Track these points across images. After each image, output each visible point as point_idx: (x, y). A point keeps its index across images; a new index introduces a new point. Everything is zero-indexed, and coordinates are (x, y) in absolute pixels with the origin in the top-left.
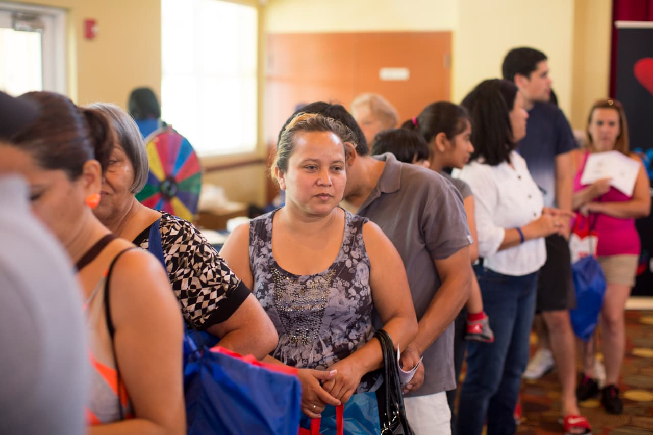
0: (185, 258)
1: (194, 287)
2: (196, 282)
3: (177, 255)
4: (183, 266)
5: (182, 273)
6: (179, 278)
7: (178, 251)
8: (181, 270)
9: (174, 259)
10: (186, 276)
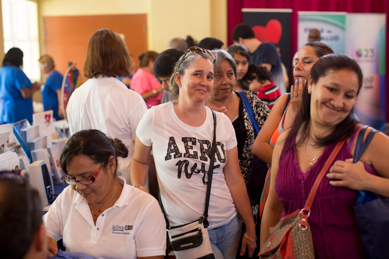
0: (259, 104)
1: (264, 114)
2: (265, 112)
3: (256, 104)
4: (259, 107)
5: (260, 110)
6: (259, 112)
7: (256, 102)
8: (259, 109)
9: (256, 106)
10: (261, 110)
